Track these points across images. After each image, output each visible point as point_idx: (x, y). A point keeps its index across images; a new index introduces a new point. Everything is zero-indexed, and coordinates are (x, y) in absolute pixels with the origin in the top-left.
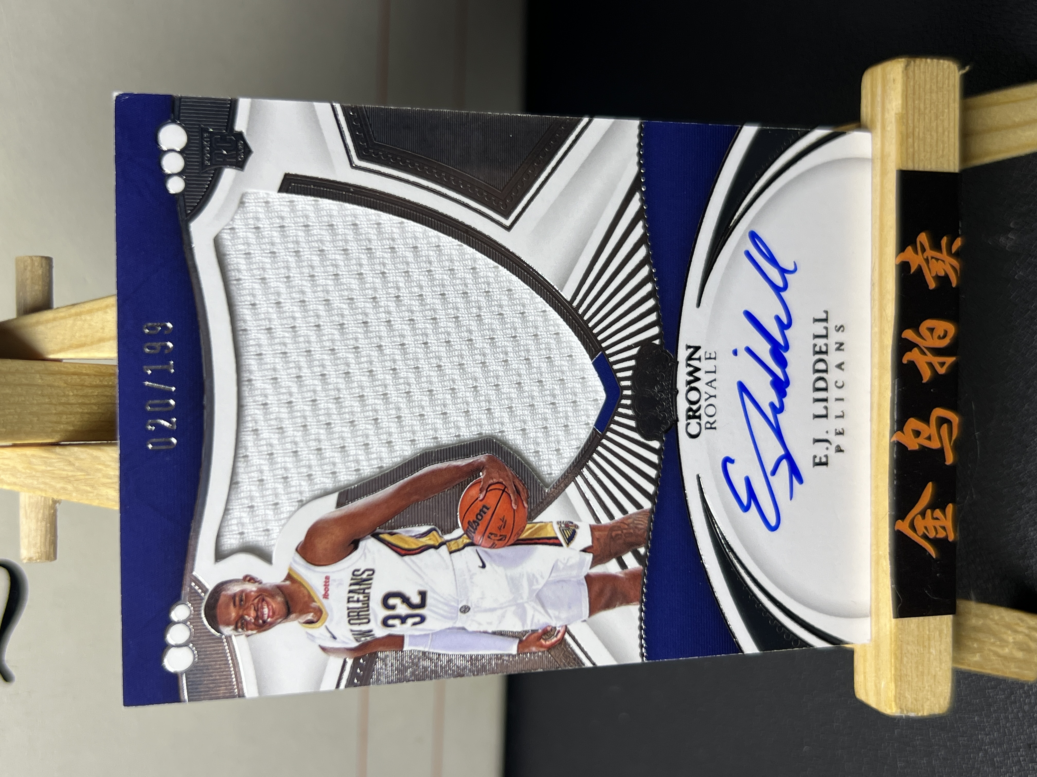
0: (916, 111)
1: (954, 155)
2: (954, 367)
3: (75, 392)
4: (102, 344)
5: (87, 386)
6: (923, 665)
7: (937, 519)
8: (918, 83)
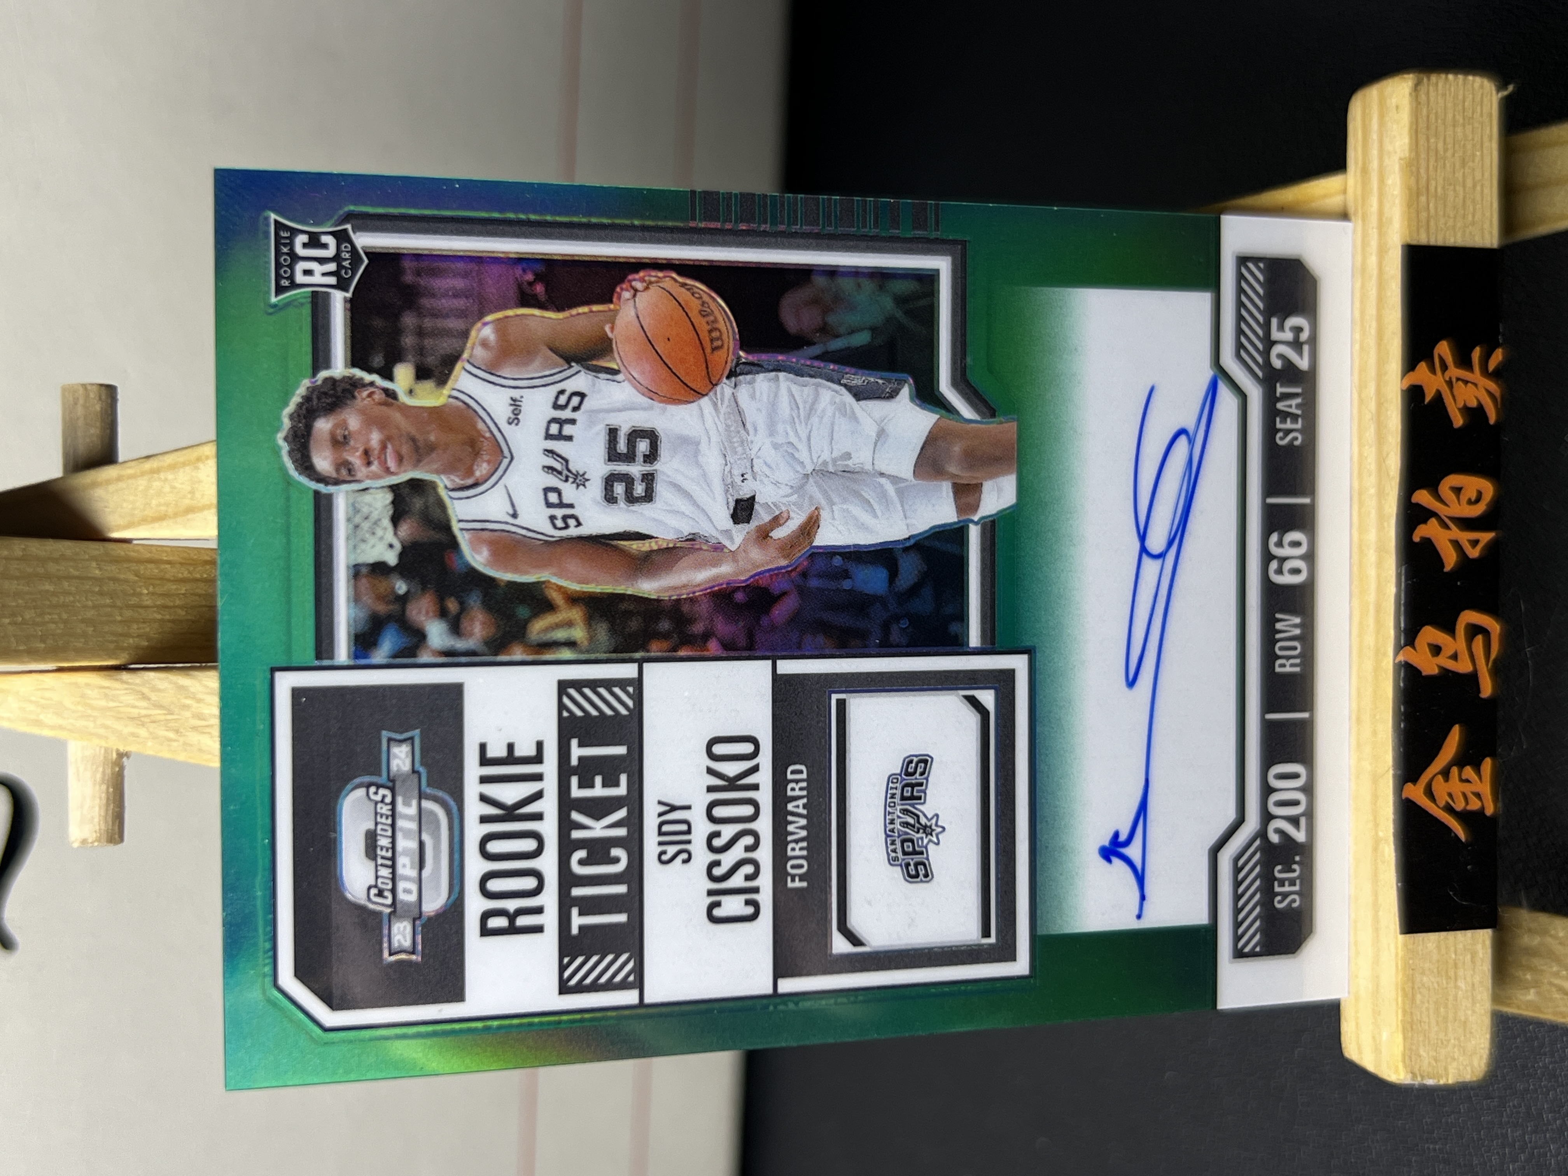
0: (1432, 154)
1: (1491, 221)
2: (1492, 548)
3: (151, 589)
4: (190, 516)
5: (169, 580)
6: (1446, 1006)
7: (1468, 781)
8: (1434, 111)
